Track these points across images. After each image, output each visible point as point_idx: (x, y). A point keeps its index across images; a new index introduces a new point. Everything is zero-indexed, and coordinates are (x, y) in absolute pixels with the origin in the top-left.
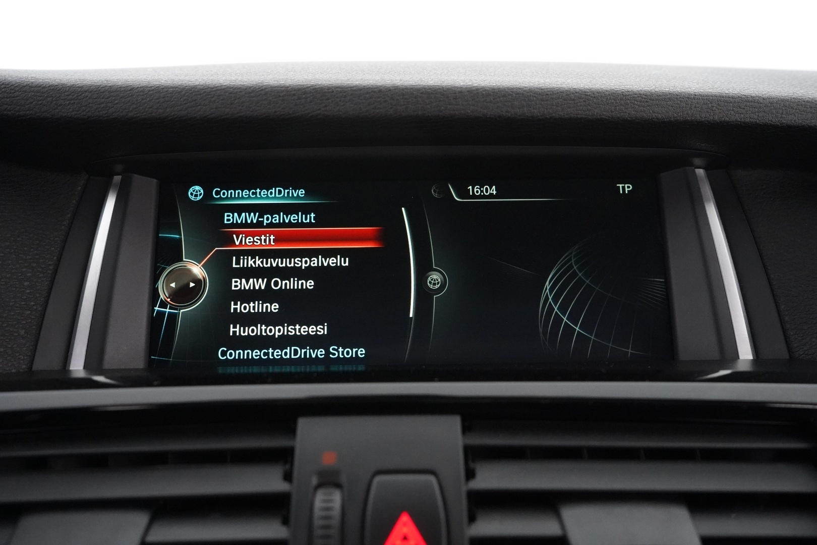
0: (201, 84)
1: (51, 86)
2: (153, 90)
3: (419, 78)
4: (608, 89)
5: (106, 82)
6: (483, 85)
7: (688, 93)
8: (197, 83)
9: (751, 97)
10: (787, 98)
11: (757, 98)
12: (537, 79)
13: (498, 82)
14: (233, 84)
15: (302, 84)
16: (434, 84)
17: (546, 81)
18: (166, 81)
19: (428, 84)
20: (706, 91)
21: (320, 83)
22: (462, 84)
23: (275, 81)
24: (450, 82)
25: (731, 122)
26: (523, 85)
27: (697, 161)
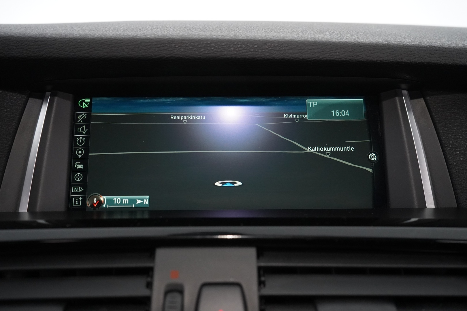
0: (98, 37)
1: (5, 37)
2: (68, 41)
3: (233, 34)
4: (350, 42)
5: (39, 35)
6: (273, 39)
7: (399, 45)
8: (96, 36)
9: (438, 47)
10: (460, 48)
11: (442, 48)
12: (306, 35)
13: (282, 37)
14: (118, 37)
15: (161, 37)
16: (242, 38)
17: (312, 36)
18: (76, 34)
19: (239, 38)
20: (410, 43)
21: (172, 37)
22: (260, 38)
23: (144, 35)
24: (252, 37)
25: (425, 63)
26: (298, 39)
27: (403, 86)
